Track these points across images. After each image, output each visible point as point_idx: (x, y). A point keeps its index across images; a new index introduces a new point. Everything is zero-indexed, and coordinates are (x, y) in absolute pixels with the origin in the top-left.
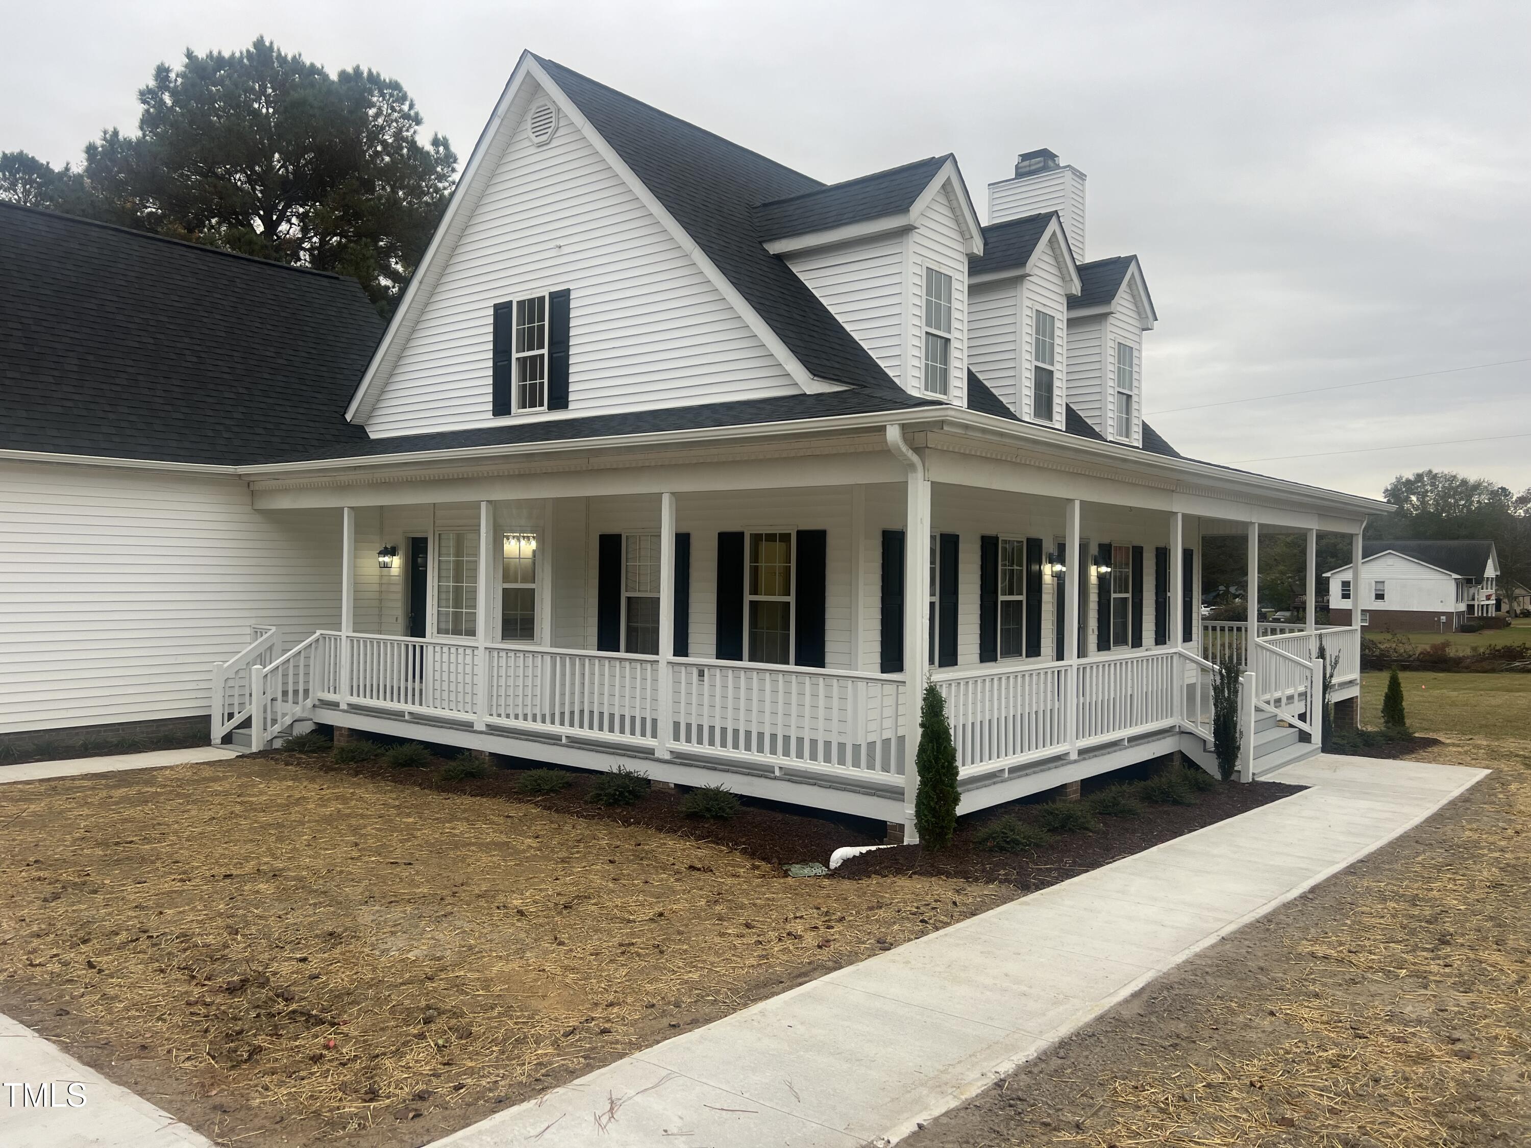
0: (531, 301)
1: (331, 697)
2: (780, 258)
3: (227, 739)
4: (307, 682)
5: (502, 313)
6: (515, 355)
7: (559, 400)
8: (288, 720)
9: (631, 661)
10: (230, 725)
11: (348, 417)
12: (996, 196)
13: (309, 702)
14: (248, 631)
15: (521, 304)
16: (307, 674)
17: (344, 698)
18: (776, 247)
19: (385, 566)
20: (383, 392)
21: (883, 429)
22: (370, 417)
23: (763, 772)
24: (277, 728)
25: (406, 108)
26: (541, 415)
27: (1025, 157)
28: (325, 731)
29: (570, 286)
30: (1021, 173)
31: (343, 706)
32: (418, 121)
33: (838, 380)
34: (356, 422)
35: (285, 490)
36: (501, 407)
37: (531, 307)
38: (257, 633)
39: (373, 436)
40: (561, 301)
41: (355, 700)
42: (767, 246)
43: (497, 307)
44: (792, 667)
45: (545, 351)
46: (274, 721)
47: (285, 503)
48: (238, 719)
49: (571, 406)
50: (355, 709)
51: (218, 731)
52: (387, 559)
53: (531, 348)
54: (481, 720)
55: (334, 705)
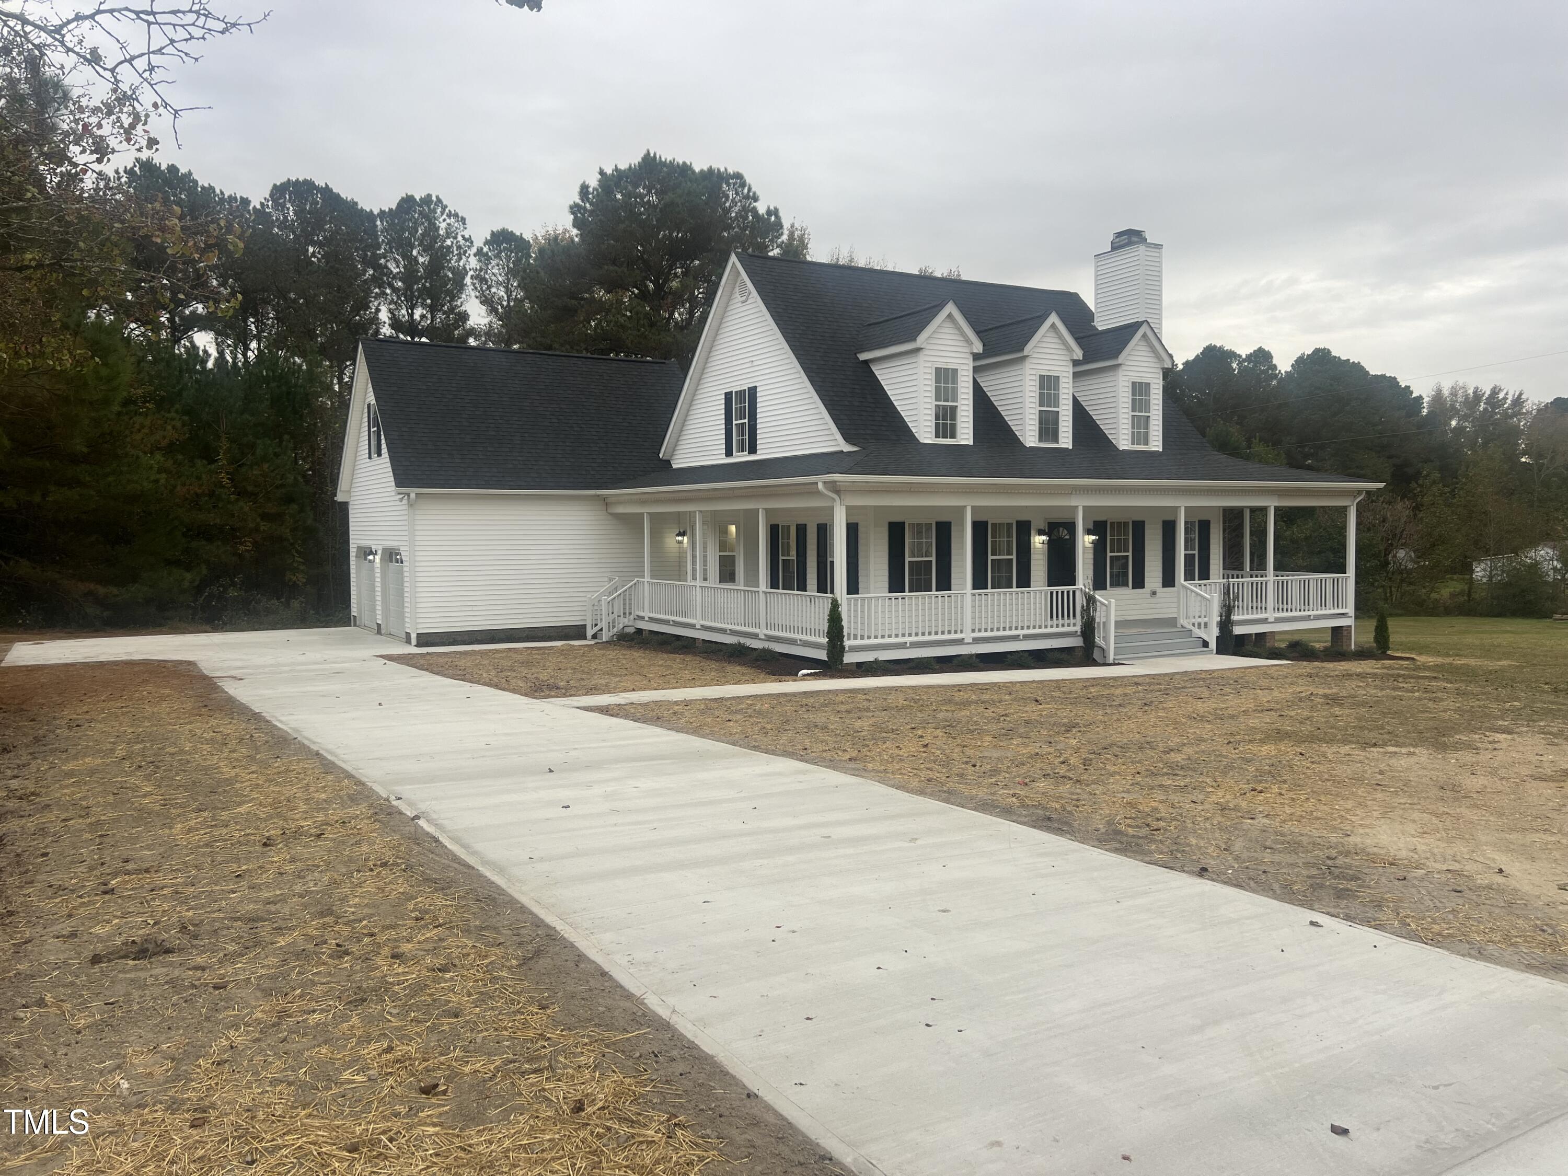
0: (741, 391)
1: (641, 614)
2: (866, 362)
3: (594, 637)
4: (630, 608)
5: (728, 396)
6: (734, 422)
7: (753, 450)
8: (621, 626)
9: (785, 594)
10: (596, 629)
11: (661, 456)
12: (1099, 264)
13: (632, 617)
14: (606, 579)
15: (736, 392)
16: (630, 604)
17: (647, 614)
18: (863, 356)
19: (681, 542)
20: (678, 441)
21: (817, 483)
22: (673, 455)
23: (792, 642)
24: (615, 630)
25: (746, 191)
26: (745, 457)
27: (1119, 235)
28: (639, 631)
29: (757, 384)
30: (1115, 247)
31: (647, 619)
32: (756, 199)
33: (854, 444)
34: (665, 458)
35: (620, 503)
36: (729, 453)
37: (740, 394)
38: (610, 580)
39: (674, 466)
40: (753, 391)
41: (651, 615)
42: (858, 355)
43: (726, 394)
44: (796, 592)
45: (746, 421)
46: (614, 627)
47: (621, 510)
48: (598, 628)
49: (758, 452)
50: (652, 620)
51: (590, 632)
52: (680, 538)
53: (741, 419)
54: (698, 622)
55: (642, 618)
